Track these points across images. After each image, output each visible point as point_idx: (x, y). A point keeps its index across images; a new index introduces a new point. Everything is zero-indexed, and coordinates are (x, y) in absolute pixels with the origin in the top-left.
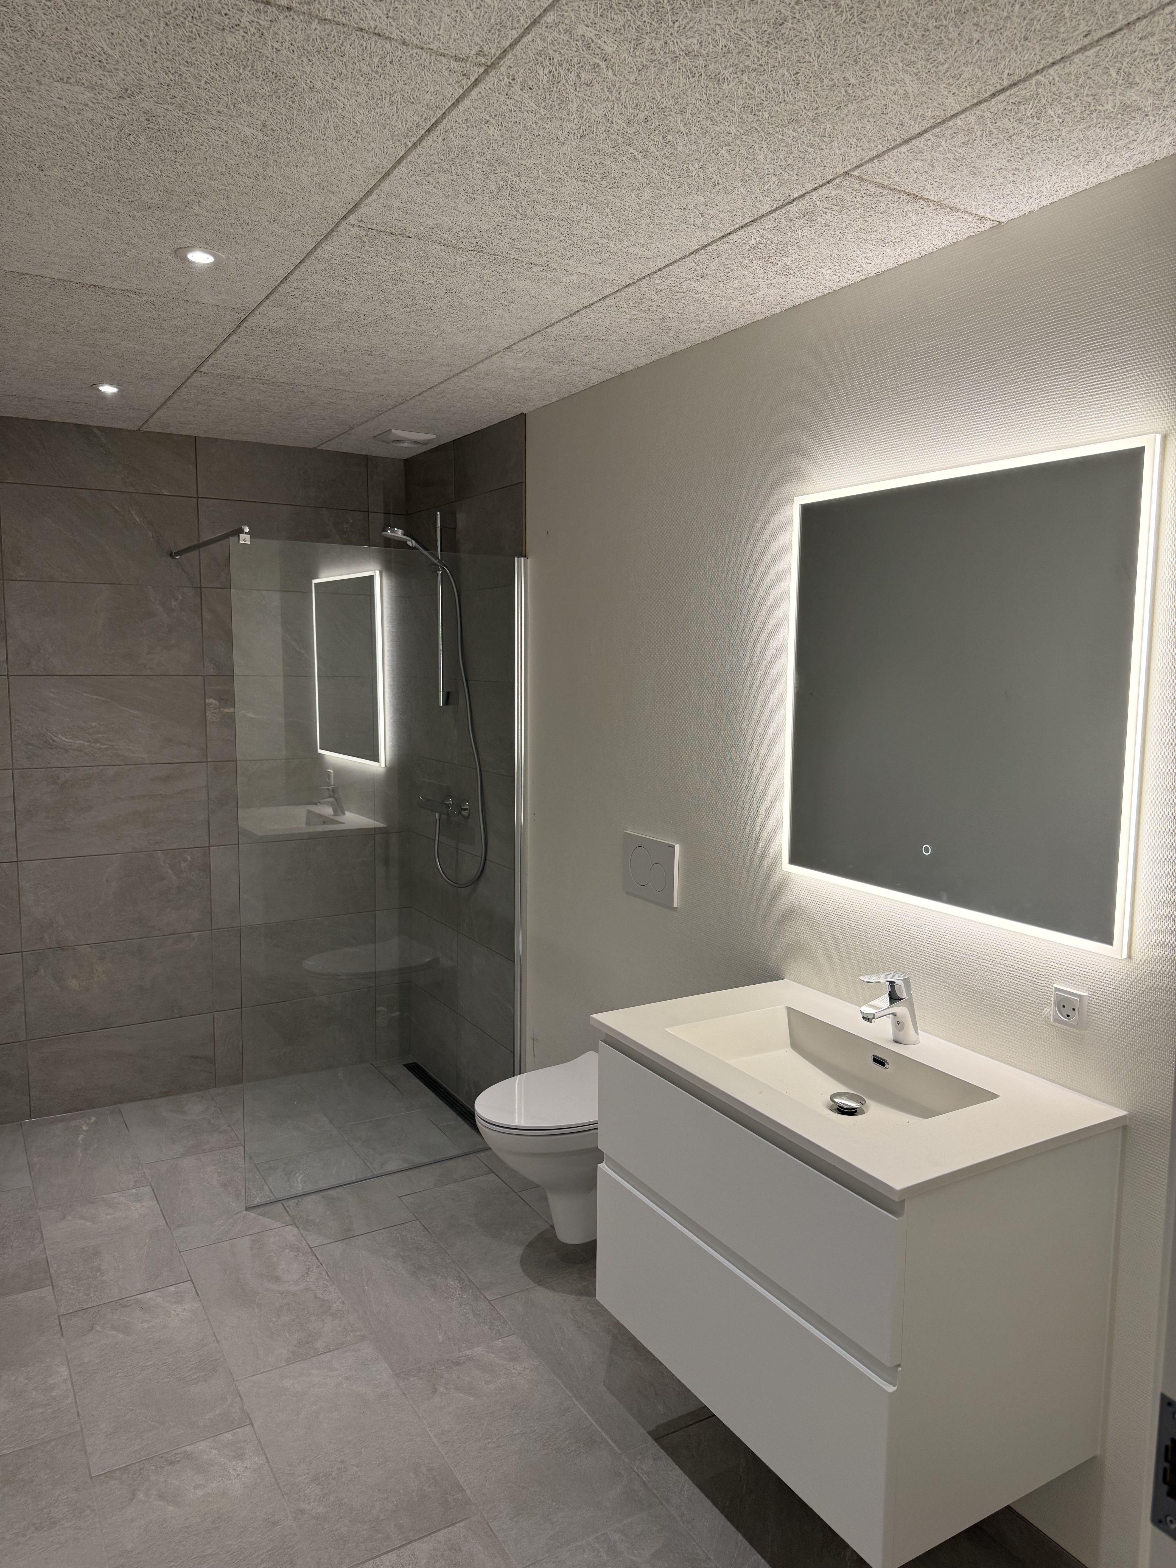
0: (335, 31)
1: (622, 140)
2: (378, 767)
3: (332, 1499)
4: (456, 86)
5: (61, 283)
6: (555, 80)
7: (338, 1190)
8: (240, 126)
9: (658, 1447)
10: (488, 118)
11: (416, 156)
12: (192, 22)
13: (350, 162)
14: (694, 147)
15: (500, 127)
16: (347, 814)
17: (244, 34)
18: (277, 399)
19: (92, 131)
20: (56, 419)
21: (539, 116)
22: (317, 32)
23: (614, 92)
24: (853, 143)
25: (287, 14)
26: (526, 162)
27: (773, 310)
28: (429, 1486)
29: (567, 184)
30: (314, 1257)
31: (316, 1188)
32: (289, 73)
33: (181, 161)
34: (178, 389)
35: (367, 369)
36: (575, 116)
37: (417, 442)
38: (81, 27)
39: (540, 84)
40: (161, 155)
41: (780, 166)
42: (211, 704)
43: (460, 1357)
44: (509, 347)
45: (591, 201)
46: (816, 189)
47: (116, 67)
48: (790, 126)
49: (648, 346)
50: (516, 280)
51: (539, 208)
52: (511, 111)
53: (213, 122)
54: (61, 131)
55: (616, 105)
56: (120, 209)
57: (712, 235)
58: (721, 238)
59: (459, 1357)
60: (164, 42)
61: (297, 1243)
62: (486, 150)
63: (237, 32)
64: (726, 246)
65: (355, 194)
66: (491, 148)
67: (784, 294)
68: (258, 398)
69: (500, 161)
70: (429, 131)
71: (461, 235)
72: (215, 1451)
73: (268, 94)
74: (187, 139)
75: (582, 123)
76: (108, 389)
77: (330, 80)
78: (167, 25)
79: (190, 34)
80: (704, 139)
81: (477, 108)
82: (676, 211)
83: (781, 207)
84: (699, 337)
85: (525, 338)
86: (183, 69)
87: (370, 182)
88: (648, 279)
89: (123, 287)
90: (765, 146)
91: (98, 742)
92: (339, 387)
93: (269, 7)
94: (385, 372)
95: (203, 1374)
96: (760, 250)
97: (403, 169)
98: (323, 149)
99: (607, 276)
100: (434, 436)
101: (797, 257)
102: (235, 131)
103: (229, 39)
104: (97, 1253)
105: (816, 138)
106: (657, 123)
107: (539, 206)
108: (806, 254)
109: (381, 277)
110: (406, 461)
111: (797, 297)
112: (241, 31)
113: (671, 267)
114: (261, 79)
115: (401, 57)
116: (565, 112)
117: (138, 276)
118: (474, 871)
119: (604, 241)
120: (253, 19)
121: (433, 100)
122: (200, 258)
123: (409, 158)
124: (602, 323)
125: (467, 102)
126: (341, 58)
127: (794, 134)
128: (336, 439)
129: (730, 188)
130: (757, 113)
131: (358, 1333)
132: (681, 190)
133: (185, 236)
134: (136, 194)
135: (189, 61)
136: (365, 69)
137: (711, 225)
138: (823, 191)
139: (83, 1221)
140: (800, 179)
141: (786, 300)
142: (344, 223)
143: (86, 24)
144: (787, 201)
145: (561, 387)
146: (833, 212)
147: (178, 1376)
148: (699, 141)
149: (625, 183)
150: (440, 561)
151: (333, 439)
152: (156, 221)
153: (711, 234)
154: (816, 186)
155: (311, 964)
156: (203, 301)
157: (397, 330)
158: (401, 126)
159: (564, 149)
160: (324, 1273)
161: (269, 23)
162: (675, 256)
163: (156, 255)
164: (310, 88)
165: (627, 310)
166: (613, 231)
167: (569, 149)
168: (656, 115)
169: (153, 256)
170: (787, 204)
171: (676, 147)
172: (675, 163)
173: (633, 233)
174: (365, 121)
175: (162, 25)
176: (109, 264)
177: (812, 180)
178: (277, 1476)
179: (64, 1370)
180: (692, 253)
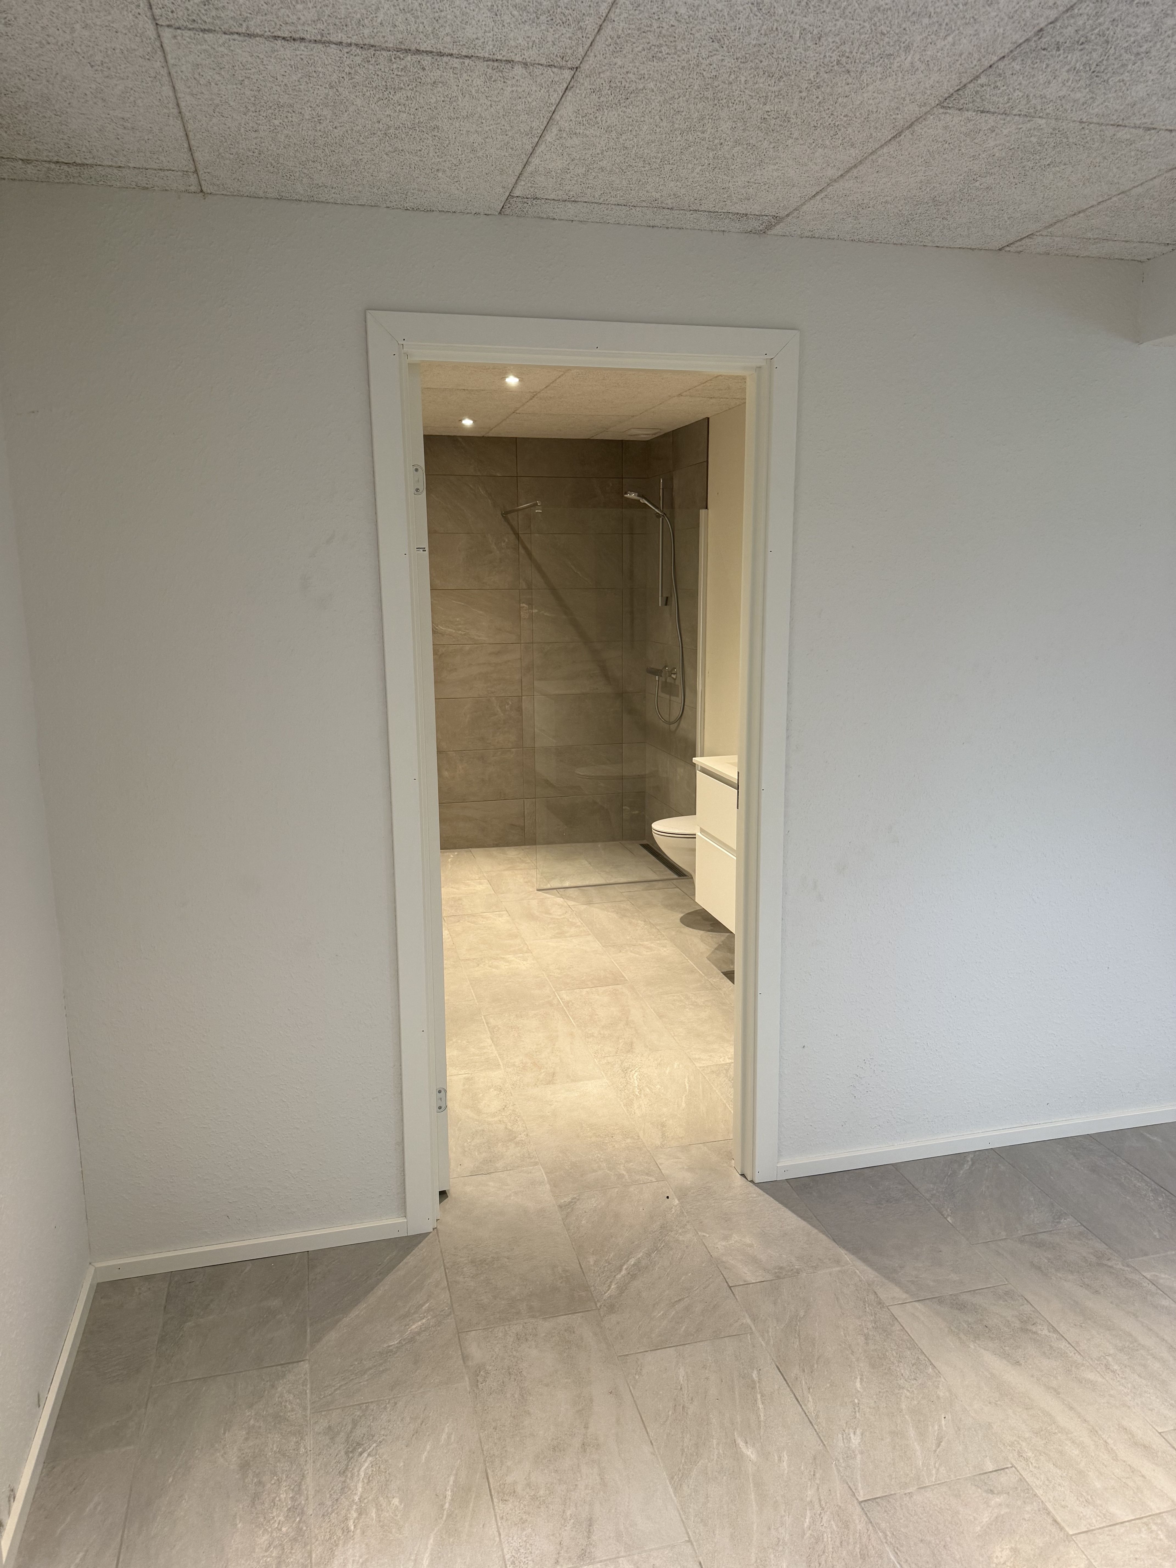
9: (724, 976)
30: (570, 908)
31: (575, 886)
37: (648, 435)
42: (524, 607)
59: (636, 944)
61: (562, 904)
76: (468, 422)
91: (460, 630)
92: (593, 414)
110: (648, 441)
118: (678, 714)
122: (512, 381)
131: (586, 932)
150: (661, 511)
151: (600, 433)
160: (574, 913)
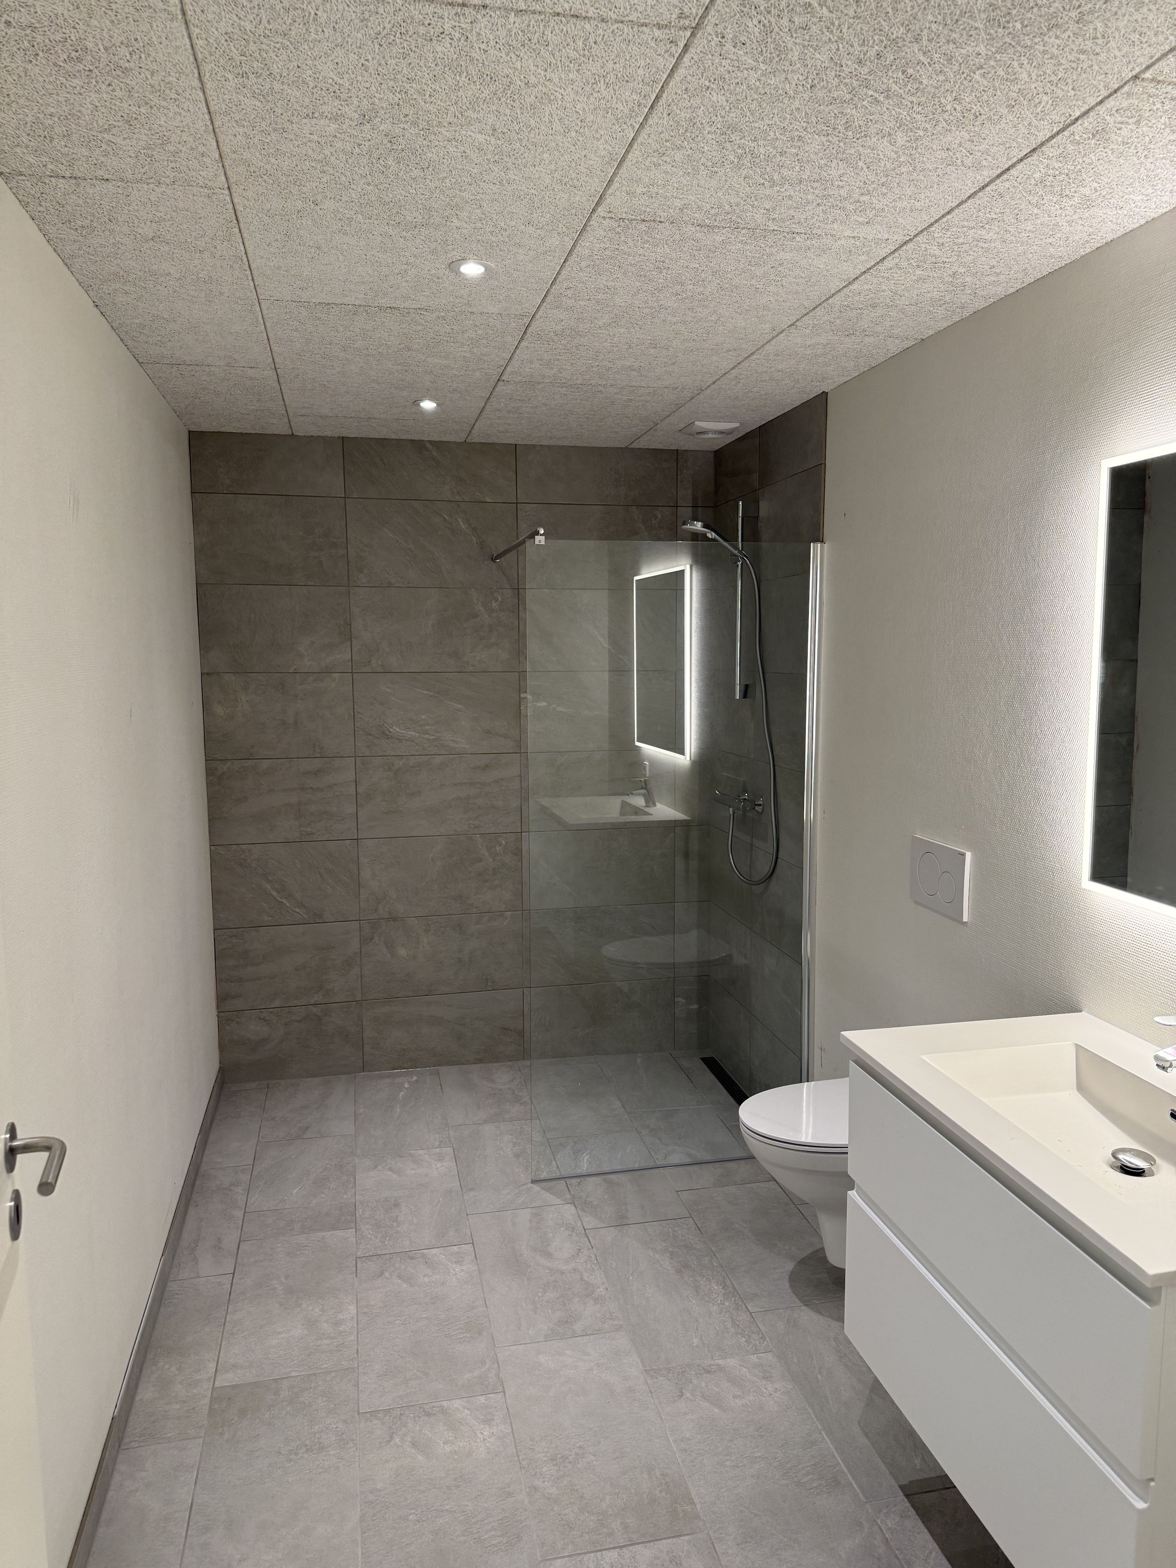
0: (533, 21)
1: (857, 82)
2: (683, 760)
3: (565, 1482)
4: (666, 56)
5: (362, 308)
6: (767, 30)
7: (619, 1175)
8: (472, 134)
9: (908, 1504)
10: (707, 84)
11: (646, 137)
12: (401, 38)
13: (584, 153)
14: (941, 78)
15: (723, 91)
16: (659, 806)
17: (450, 41)
18: (578, 401)
19: (347, 162)
20: (394, 437)
21: (760, 72)
22: (517, 25)
23: (835, 31)
24: (1136, 40)
25: (483, 12)
26: (759, 124)
27: (1082, 250)
28: (661, 1491)
29: (809, 141)
30: (587, 1239)
31: (599, 1170)
32: (502, 72)
33: (429, 177)
34: (488, 399)
35: (656, 362)
36: (798, 65)
37: (721, 432)
38: (310, 62)
39: (752, 37)
40: (411, 174)
41: (1050, 82)
43: (712, 1365)
44: (792, 325)
45: (840, 156)
46: (1101, 102)
47: (349, 95)
48: (1051, 33)
49: (944, 306)
50: (782, 253)
51: (785, 172)
52: (729, 72)
53: (448, 134)
54: (321, 164)
55: (841, 46)
56: (391, 232)
57: (987, 174)
58: (999, 176)
59: (710, 1365)
60: (383, 63)
61: (573, 1222)
62: (714, 118)
63: (443, 40)
64: (1007, 184)
65: (597, 185)
66: (719, 116)
67: (1091, 230)
68: (561, 402)
69: (733, 128)
70: (652, 107)
71: (713, 212)
72: (467, 1411)
73: (488, 97)
74: (429, 155)
75: (808, 72)
76: (428, 405)
77: (542, 72)
78: (381, 45)
79: (403, 50)
80: (950, 66)
81: (694, 76)
82: (939, 152)
83: (1063, 130)
84: (1000, 291)
85: (808, 313)
86: (407, 86)
87: (608, 170)
88: (926, 233)
89: (414, 306)
90: (1026, 62)
91: (427, 733)
92: (633, 384)
93: (466, 8)
94: (674, 364)
95: (469, 1335)
96: (1048, 184)
97: (636, 152)
98: (554, 144)
99: (880, 236)
100: (738, 425)
101: (1096, 185)
102: (469, 139)
103: (439, 49)
104: (397, 1205)
105: (1087, 42)
106: (892, 58)
107: (786, 170)
108: (1106, 180)
109: (644, 267)
110: (716, 452)
111: (1108, 232)
112: (447, 38)
113: (949, 217)
114: (478, 83)
115: (604, 36)
116: (787, 64)
117: (424, 294)
118: (766, 870)
119: (865, 198)
120: (454, 24)
121: (647, 75)
122: (472, 269)
123: (640, 139)
124: (886, 288)
125: (681, 72)
126: (546, 48)
127: (1058, 41)
128: (644, 436)
129: (995, 117)
130: (1006, 25)
131: (616, 1322)
132: (939, 128)
133: (453, 249)
134: (401, 216)
135: (410, 77)
136: (573, 54)
137: (984, 163)
138: (1111, 103)
139: (390, 1173)
140: (1079, 93)
141: (1095, 237)
142: (594, 216)
143: (313, 58)
144: (1068, 121)
145: (859, 361)
146: (1130, 127)
147: (447, 1333)
148: (945, 70)
149: (873, 130)
150: (740, 552)
151: (642, 436)
152: (424, 238)
153: (985, 173)
154: (1100, 98)
155: (612, 950)
156: (487, 311)
157: (674, 320)
158: (622, 108)
159: (797, 103)
160: (593, 1256)
161: (470, 25)
162: (950, 204)
163: (433, 272)
164: (526, 84)
165: (910, 270)
166: (872, 186)
167: (802, 102)
168: (888, 49)
169: (432, 273)
170: (1070, 125)
171: (921, 80)
172: (923, 99)
173: (896, 185)
174: (587, 109)
175: (377, 46)
176: (396, 286)
177: (1094, 93)
178: (519, 1448)
179: (352, 1309)
180: (969, 197)
